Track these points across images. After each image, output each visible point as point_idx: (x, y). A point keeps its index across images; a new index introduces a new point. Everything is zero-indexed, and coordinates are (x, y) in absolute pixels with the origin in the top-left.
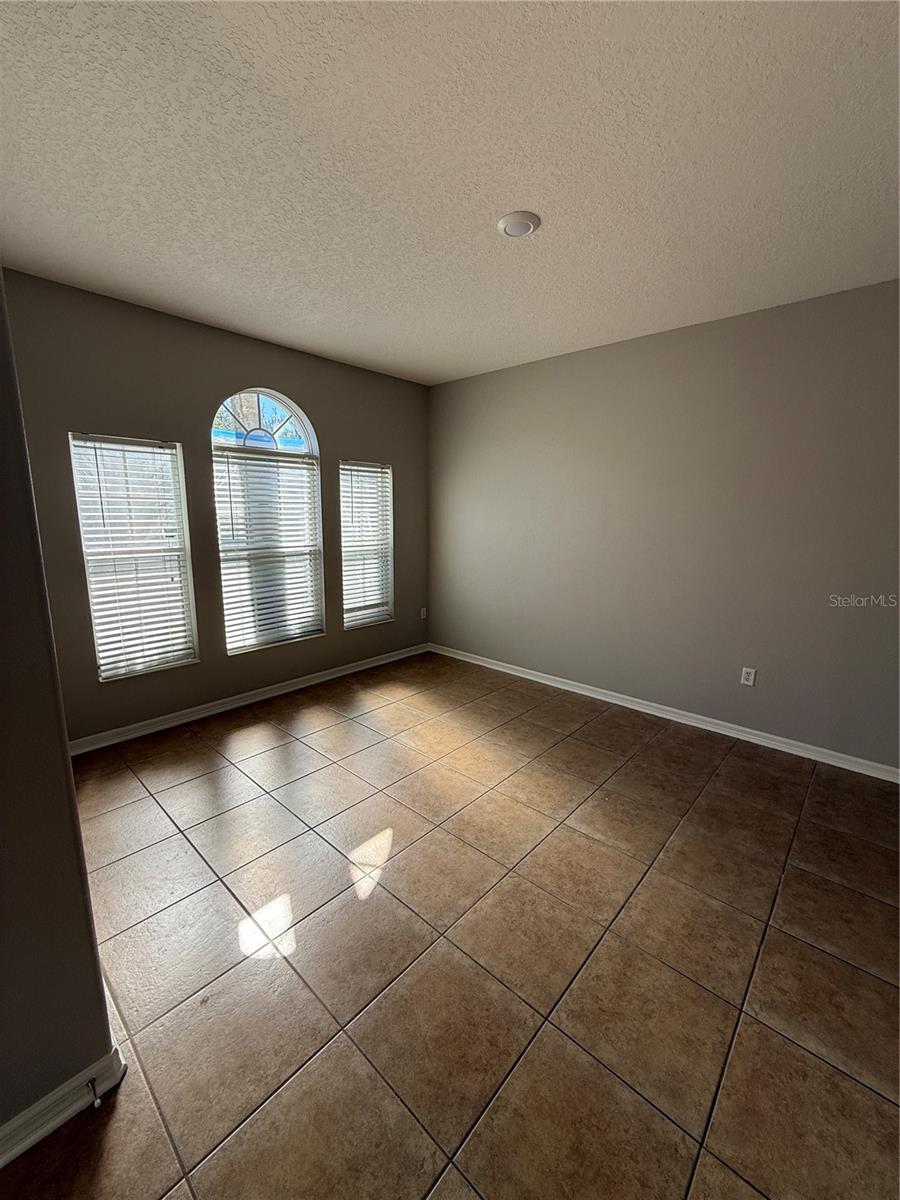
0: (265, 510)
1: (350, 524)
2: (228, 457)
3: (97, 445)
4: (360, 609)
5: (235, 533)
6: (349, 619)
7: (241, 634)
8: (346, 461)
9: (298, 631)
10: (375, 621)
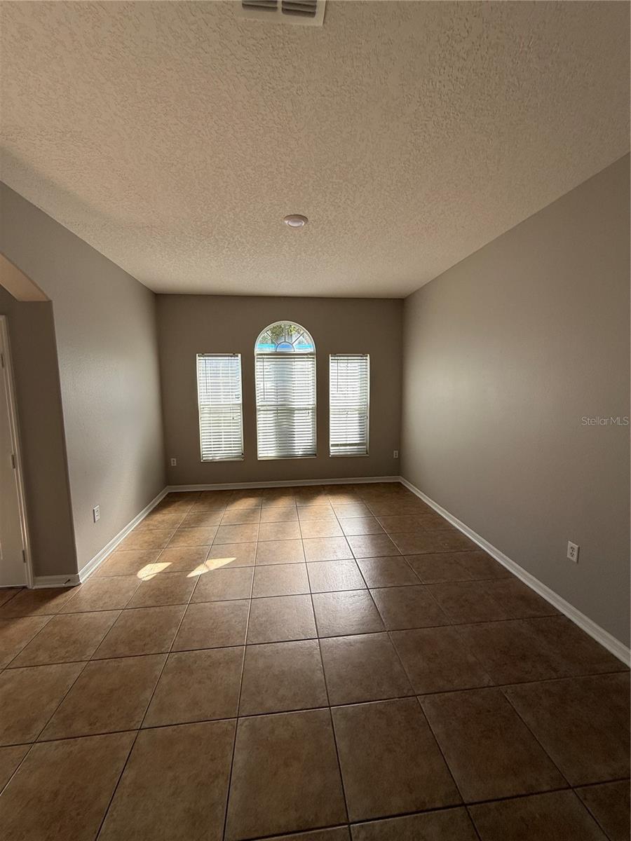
0: (285, 384)
1: (336, 392)
2: (263, 358)
3: (207, 358)
4: (342, 445)
5: (266, 397)
6: (333, 451)
7: (267, 450)
8: (334, 354)
9: (300, 453)
10: (354, 455)
